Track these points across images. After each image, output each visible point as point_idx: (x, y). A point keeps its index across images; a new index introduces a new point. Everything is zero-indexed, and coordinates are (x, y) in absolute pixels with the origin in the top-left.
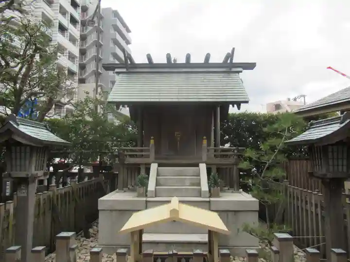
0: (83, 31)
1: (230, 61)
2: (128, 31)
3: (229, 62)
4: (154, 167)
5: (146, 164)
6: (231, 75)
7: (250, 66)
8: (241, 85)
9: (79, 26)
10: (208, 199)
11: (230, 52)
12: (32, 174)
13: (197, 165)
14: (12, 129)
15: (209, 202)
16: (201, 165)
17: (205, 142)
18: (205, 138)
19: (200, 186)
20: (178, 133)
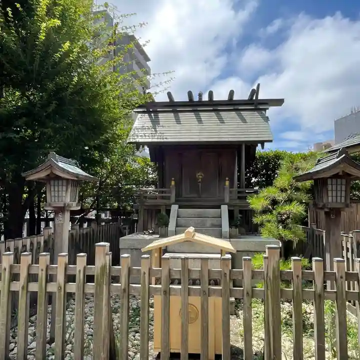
1: (256, 97)
2: (148, 59)
3: (254, 98)
4: (174, 208)
5: (166, 205)
6: (257, 112)
10: (228, 240)
11: (255, 89)
13: (219, 207)
16: (222, 206)
17: (227, 183)
18: (227, 179)
19: (221, 227)
20: (199, 174)
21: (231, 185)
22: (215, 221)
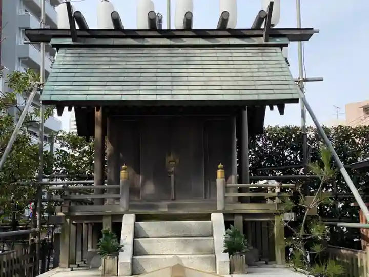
1: (266, 25)
3: (263, 26)
4: (128, 222)
5: (113, 216)
6: (266, 51)
7: (303, 35)
8: (284, 70)
11: (266, 9)
16: (213, 215)
17: (220, 174)
18: (220, 166)
19: (214, 254)
20: (172, 158)
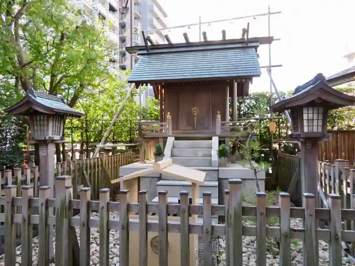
0: (122, 19)
2: (165, 16)
3: (246, 37)
4: (170, 140)
5: (164, 138)
6: (247, 50)
8: (254, 59)
9: (117, 14)
10: (217, 168)
12: (49, 137)
13: (211, 139)
14: (31, 100)
15: (218, 170)
16: (213, 138)
17: (219, 116)
18: (219, 112)
19: (211, 157)
20: (195, 108)
21: (224, 118)
22: (206, 151)
